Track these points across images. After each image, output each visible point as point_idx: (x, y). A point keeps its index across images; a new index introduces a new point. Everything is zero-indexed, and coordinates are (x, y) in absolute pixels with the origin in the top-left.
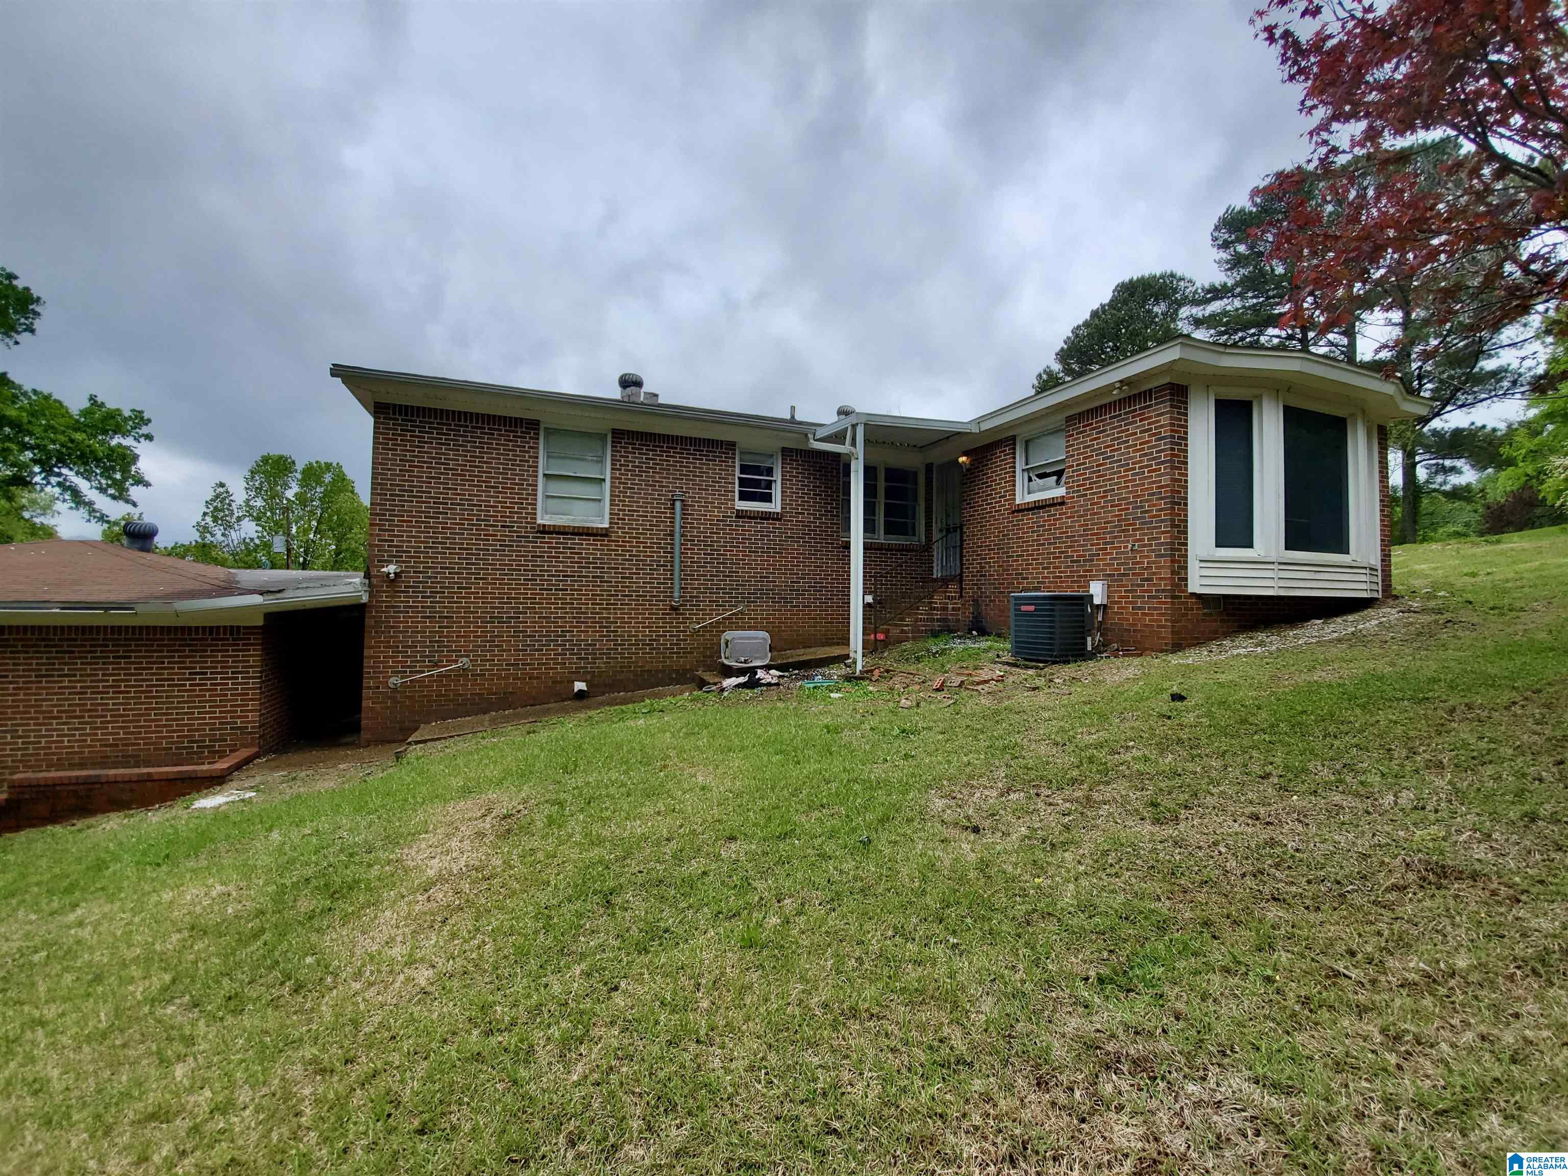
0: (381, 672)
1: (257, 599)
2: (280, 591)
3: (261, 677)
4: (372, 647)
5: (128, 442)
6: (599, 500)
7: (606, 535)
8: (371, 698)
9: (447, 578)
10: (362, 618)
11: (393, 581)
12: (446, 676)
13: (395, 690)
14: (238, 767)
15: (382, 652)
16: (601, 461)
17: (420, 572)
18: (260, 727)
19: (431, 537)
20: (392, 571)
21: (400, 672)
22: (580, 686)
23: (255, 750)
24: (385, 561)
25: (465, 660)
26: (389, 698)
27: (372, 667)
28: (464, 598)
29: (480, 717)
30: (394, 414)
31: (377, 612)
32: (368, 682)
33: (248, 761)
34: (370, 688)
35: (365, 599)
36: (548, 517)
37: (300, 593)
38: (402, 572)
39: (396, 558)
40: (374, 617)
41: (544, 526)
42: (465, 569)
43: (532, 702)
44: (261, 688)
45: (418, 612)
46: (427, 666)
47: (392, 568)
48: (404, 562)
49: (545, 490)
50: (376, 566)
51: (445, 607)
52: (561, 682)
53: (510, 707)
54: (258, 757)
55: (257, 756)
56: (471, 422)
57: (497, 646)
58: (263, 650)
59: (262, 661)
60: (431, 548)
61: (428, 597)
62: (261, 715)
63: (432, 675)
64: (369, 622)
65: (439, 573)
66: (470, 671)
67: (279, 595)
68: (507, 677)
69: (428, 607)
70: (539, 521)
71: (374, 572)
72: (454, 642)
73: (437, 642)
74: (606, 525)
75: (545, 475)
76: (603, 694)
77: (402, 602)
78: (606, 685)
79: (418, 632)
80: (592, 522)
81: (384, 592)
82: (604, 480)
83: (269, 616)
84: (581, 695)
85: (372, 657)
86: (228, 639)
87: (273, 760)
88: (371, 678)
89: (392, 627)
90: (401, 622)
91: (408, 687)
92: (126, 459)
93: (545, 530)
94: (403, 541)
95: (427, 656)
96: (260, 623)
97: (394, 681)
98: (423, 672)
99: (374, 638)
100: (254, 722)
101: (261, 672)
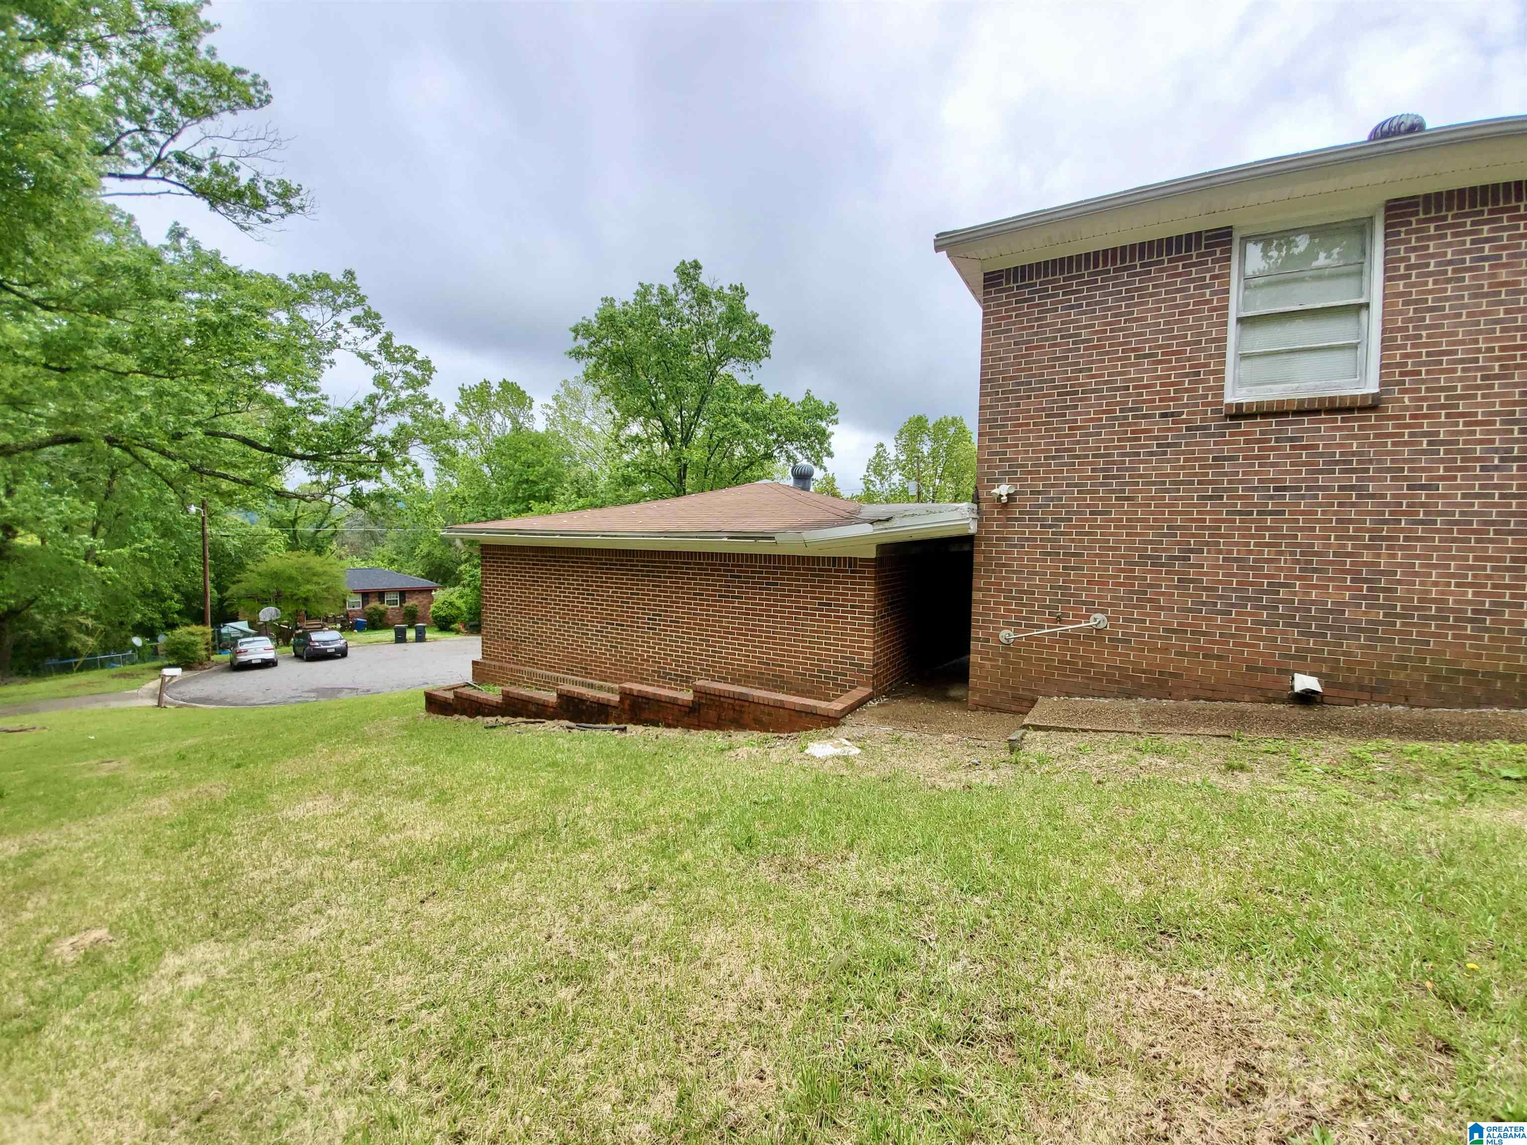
0: (991, 622)
1: (867, 529)
2: (888, 520)
3: (874, 614)
4: (980, 589)
5: (824, 424)
6: (1355, 347)
7: (1373, 408)
8: (979, 653)
9: (1076, 499)
10: (969, 556)
11: (1005, 505)
12: (1075, 636)
13: (1007, 646)
14: (851, 709)
15: (993, 596)
16: (1359, 273)
17: (1039, 493)
18: (874, 666)
19: (1054, 443)
20: (1004, 493)
21: (1012, 624)
22: (1304, 682)
23: (867, 691)
24: (997, 480)
25: (1100, 616)
26: (1001, 655)
27: (981, 614)
28: (1099, 527)
29: (1124, 703)
30: (1008, 282)
31: (986, 545)
32: (977, 633)
33: (862, 703)
34: (978, 639)
35: (973, 529)
36: (1244, 391)
37: (907, 521)
38: (1016, 493)
39: (1009, 476)
40: (984, 552)
41: (1239, 406)
42: (1102, 485)
43: (1209, 694)
44: (874, 626)
45: (1036, 547)
46: (1047, 620)
47: (1003, 490)
48: (1019, 480)
49: (1238, 347)
50: (986, 487)
51: (1073, 541)
52: (1264, 670)
53: (1169, 696)
54: (871, 699)
55: (870, 697)
56: (1114, 262)
57: (1150, 600)
58: (876, 584)
59: (875, 596)
60: (1053, 458)
61: (1050, 526)
62: (874, 654)
63: (1055, 633)
64: (978, 558)
65: (1064, 492)
66: (1108, 633)
67: (887, 525)
68: (1165, 650)
69: (1049, 540)
70: (1228, 400)
71: (983, 494)
72: (1084, 589)
73: (1060, 587)
74: (1372, 387)
75: (1240, 320)
76: (1356, 702)
77: (1016, 533)
78: (1362, 688)
79: (1036, 574)
80: (1338, 387)
81: (995, 520)
82: (1367, 306)
83: (881, 547)
84: (1307, 698)
85: (981, 602)
86: (847, 571)
87: (883, 705)
88: (980, 628)
89: (1004, 565)
90: (1015, 559)
91: (1024, 644)
92: (823, 436)
93: (1239, 414)
94: (1018, 452)
95: (1048, 607)
96: (873, 556)
97: (1006, 634)
98: (1042, 627)
99: (982, 577)
100: (869, 660)
101: (875, 608)
